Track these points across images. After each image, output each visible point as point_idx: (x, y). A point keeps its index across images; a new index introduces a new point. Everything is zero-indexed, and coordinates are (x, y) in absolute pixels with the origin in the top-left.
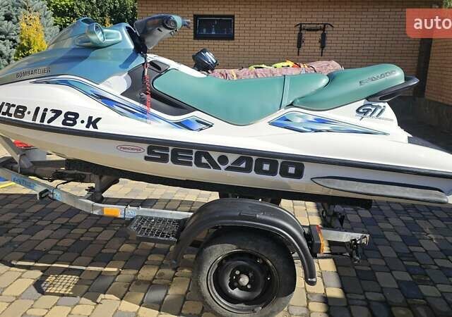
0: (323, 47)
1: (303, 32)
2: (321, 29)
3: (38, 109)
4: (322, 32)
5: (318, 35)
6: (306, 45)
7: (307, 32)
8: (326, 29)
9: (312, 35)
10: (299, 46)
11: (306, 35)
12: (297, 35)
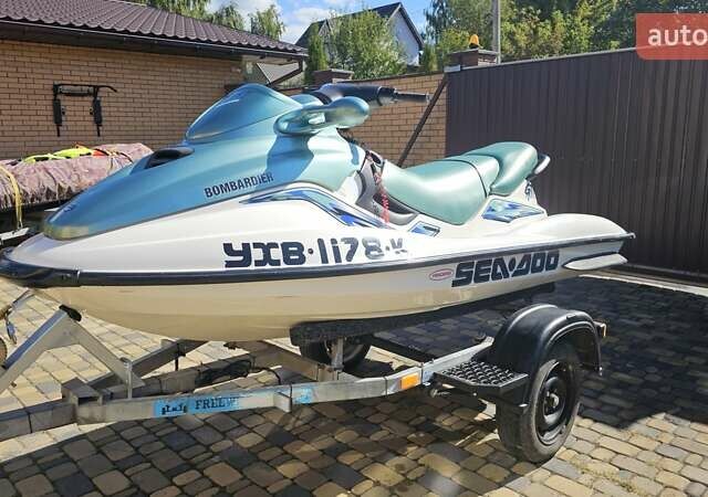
0: (98, 122)
1: (59, 97)
2: (89, 94)
3: (320, 242)
4: (92, 99)
5: (88, 102)
6: (69, 118)
7: (67, 98)
8: (100, 94)
9: (77, 103)
10: (58, 122)
11: (66, 103)
12: (51, 103)
